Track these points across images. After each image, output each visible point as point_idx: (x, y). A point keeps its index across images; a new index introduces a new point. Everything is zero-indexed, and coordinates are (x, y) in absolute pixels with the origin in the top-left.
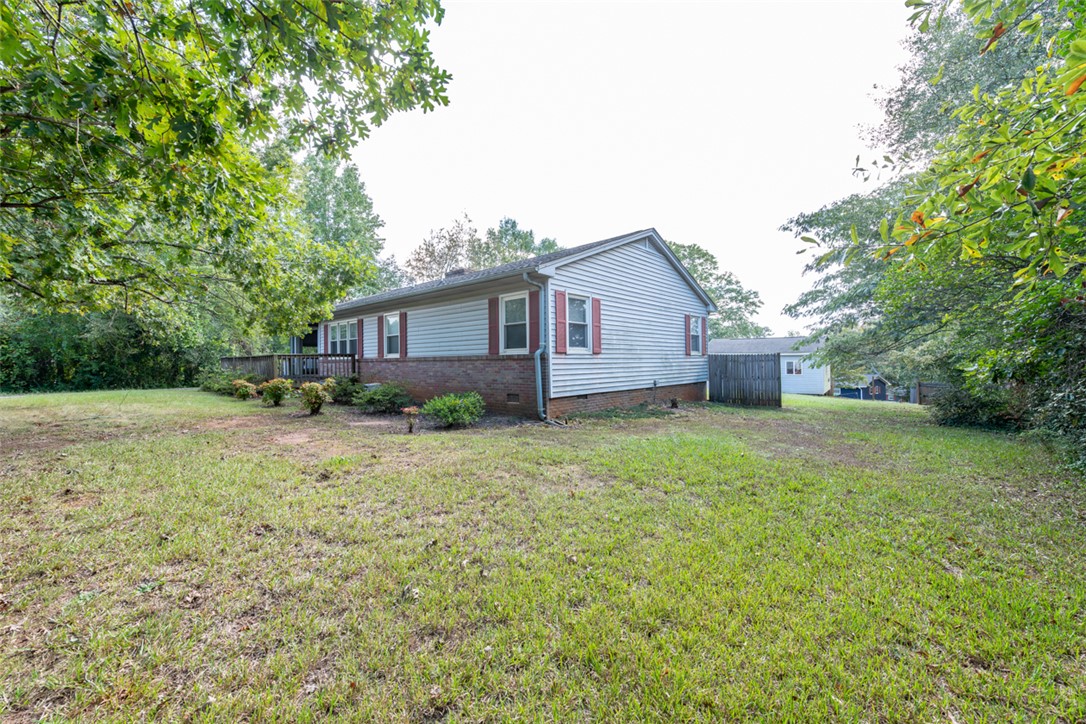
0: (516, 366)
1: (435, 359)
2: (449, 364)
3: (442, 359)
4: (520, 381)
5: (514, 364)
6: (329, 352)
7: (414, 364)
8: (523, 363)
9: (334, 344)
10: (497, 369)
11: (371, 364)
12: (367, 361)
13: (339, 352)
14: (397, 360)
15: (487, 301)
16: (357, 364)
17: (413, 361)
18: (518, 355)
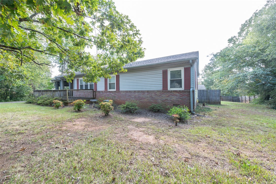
0: (178, 94)
1: (135, 92)
2: (143, 93)
3: (139, 92)
4: (181, 100)
5: (177, 94)
6: (79, 89)
7: (124, 93)
8: (181, 93)
9: (82, 86)
10: (168, 95)
11: (101, 93)
12: (99, 92)
13: (84, 88)
14: (115, 92)
15: (162, 71)
16: (94, 93)
17: (123, 92)
18: (179, 90)
